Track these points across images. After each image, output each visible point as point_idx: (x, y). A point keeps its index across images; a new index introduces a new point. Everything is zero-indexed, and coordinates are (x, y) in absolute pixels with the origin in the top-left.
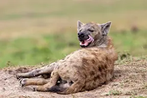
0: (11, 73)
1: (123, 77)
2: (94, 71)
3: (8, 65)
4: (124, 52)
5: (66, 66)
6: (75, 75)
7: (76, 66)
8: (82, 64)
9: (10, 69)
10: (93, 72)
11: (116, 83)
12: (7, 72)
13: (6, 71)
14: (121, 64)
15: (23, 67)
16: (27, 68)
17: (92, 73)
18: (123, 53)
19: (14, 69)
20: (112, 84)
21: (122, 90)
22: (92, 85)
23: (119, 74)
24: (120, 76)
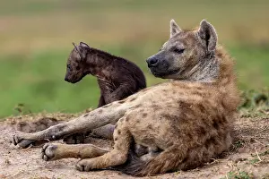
0: (24, 128)
1: (258, 142)
2: (204, 126)
3: (20, 110)
4: (263, 91)
5: (145, 115)
6: (166, 134)
7: (167, 117)
8: (179, 112)
9: (23, 120)
10: (202, 128)
11: (243, 156)
12: (16, 126)
13: (13, 123)
14: (257, 115)
15: (50, 116)
16: (58, 119)
17: (202, 132)
18: (261, 93)
19: (30, 120)
20: (235, 156)
21: (256, 170)
22: (200, 156)
23: (249, 137)
24: (252, 141)
